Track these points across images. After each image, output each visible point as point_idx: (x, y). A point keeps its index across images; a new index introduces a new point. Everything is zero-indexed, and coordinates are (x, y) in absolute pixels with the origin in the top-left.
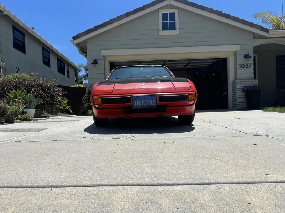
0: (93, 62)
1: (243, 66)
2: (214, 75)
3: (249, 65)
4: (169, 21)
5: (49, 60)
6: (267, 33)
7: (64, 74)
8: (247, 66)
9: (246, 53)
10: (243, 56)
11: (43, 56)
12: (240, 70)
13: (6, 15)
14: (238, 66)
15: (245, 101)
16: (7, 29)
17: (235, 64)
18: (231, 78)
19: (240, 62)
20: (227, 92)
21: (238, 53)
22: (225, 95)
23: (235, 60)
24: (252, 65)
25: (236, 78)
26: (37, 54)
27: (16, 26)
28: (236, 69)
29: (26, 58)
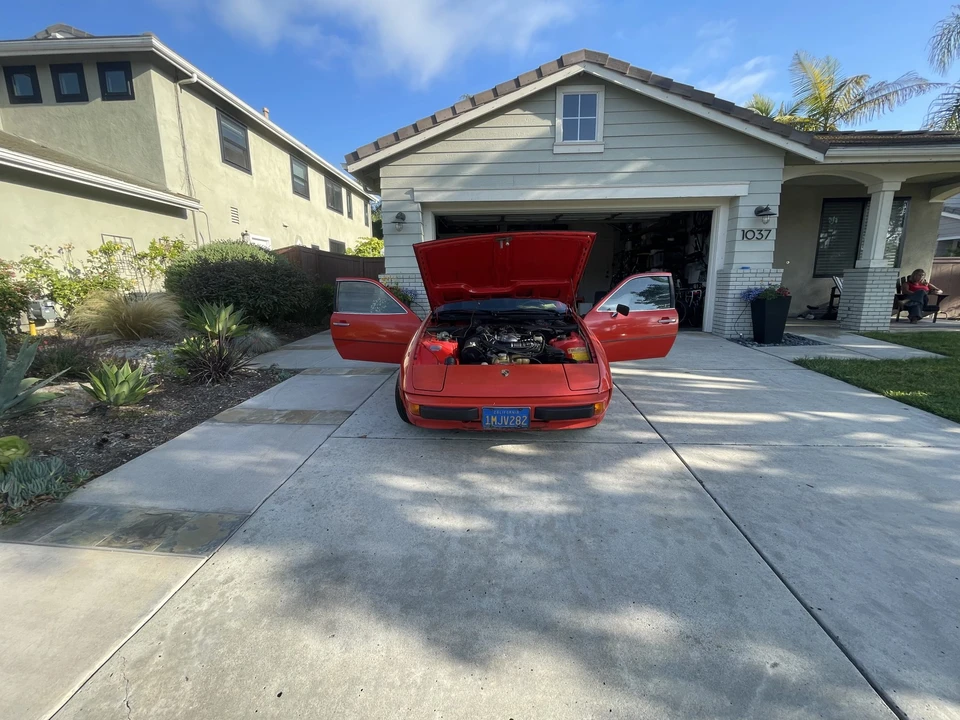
0: (394, 219)
1: (750, 235)
2: (671, 239)
3: (765, 233)
4: (579, 118)
5: (306, 181)
6: (822, 155)
8: (760, 235)
9: (763, 203)
10: (755, 208)
11: (294, 176)
12: (740, 245)
13: (197, 83)
14: (739, 235)
15: (747, 318)
16: (204, 120)
17: (732, 229)
18: (716, 260)
19: (742, 224)
20: (704, 289)
21: (741, 202)
22: (696, 296)
23: (733, 219)
24: (773, 233)
25: (729, 263)
26: (278, 173)
27: (225, 110)
28: (731, 242)
29: (252, 182)
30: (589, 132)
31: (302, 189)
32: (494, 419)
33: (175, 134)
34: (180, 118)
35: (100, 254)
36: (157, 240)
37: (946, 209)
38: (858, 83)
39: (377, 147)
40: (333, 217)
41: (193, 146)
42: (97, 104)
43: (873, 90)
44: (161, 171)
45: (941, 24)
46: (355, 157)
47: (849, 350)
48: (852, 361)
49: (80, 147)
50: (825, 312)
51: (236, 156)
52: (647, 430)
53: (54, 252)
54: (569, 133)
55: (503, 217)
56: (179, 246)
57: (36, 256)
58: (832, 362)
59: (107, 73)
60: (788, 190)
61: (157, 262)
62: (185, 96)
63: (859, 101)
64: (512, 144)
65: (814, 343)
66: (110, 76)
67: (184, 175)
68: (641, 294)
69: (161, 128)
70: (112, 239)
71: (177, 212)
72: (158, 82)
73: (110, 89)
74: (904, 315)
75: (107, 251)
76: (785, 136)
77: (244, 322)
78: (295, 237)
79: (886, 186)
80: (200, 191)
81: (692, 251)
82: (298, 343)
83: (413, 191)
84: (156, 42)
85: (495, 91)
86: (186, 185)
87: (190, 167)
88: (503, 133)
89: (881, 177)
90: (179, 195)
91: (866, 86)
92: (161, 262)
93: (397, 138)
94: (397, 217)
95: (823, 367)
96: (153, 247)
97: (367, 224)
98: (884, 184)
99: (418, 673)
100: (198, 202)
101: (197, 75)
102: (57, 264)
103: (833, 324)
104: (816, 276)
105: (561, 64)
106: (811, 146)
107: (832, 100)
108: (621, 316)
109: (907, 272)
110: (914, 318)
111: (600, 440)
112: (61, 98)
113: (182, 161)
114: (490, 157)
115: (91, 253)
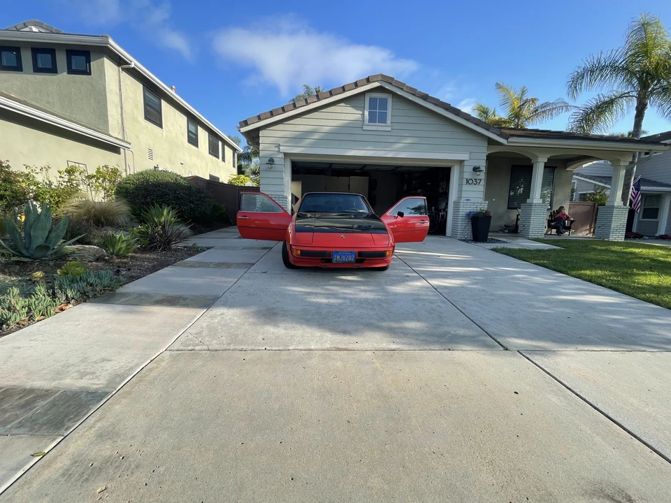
0: (267, 162)
1: (470, 182)
2: (429, 184)
3: (478, 181)
4: (378, 111)
5: (197, 135)
6: (506, 141)
7: (218, 157)
8: (476, 182)
9: (477, 165)
10: (473, 167)
11: (189, 131)
12: (465, 187)
13: (134, 68)
14: (465, 181)
15: (469, 227)
16: (135, 91)
17: (461, 178)
18: (453, 196)
19: (467, 176)
20: (447, 212)
21: (466, 163)
22: (443, 216)
23: (461, 173)
24: (483, 181)
25: (460, 197)
26: (179, 128)
27: (149, 86)
28: (460, 185)
29: (162, 134)
30: (383, 119)
31: (193, 140)
32: (338, 257)
33: (117, 99)
34: (120, 90)
35: (65, 174)
36: (101, 167)
37: (577, 174)
38: (533, 102)
39: (259, 118)
40: (212, 160)
41: (128, 107)
42: (63, 76)
43: (543, 106)
44: (106, 122)
45: (571, 75)
46: (246, 123)
47: (521, 245)
48: (519, 249)
49: (48, 103)
50: (513, 229)
51: (153, 116)
52: (412, 272)
53: (38, 171)
54: (372, 119)
55: (331, 164)
56: (115, 172)
57: (26, 171)
58: (510, 250)
59: (73, 57)
60: (490, 158)
61: (100, 181)
62: (124, 75)
63: (535, 111)
64: (339, 123)
65: (504, 242)
66: (75, 59)
67: (120, 125)
68: (413, 209)
69: (108, 95)
70: (73, 164)
71: (114, 149)
72: (109, 67)
73: (74, 67)
74: (554, 231)
75: (70, 172)
76: (487, 130)
77: (179, 217)
78: (187, 172)
79: (540, 159)
80: (130, 137)
81: (441, 191)
82: (202, 235)
83: (279, 145)
84: (111, 41)
85: (330, 92)
86: (121, 133)
87: (124, 121)
88: (334, 116)
89: (537, 154)
90: (116, 138)
91: (538, 104)
92: (103, 182)
93: (272, 114)
94: (269, 161)
95: (504, 251)
96: (98, 171)
97: (234, 166)
98: (539, 159)
99: (318, 334)
100: (130, 144)
101: (134, 63)
102: (39, 178)
103: (516, 235)
104: (509, 208)
105: (368, 80)
106: (501, 135)
107: (520, 110)
108: (400, 219)
109: (556, 208)
110: (559, 233)
111: (389, 275)
112: (37, 70)
113: (120, 116)
114: (326, 129)
115: (60, 172)
